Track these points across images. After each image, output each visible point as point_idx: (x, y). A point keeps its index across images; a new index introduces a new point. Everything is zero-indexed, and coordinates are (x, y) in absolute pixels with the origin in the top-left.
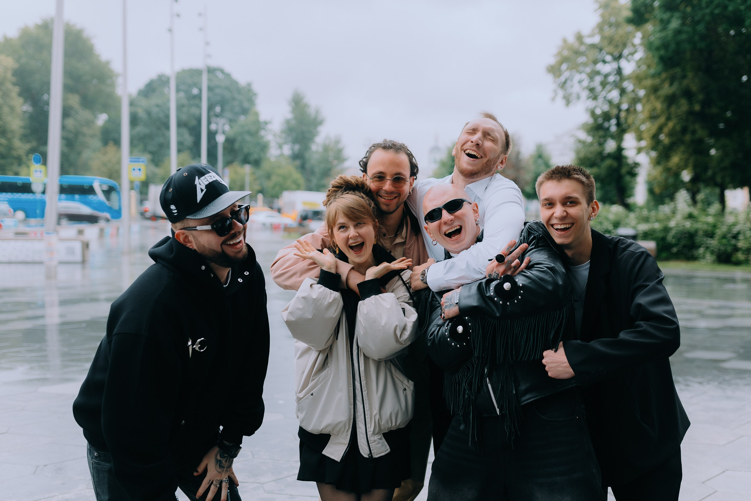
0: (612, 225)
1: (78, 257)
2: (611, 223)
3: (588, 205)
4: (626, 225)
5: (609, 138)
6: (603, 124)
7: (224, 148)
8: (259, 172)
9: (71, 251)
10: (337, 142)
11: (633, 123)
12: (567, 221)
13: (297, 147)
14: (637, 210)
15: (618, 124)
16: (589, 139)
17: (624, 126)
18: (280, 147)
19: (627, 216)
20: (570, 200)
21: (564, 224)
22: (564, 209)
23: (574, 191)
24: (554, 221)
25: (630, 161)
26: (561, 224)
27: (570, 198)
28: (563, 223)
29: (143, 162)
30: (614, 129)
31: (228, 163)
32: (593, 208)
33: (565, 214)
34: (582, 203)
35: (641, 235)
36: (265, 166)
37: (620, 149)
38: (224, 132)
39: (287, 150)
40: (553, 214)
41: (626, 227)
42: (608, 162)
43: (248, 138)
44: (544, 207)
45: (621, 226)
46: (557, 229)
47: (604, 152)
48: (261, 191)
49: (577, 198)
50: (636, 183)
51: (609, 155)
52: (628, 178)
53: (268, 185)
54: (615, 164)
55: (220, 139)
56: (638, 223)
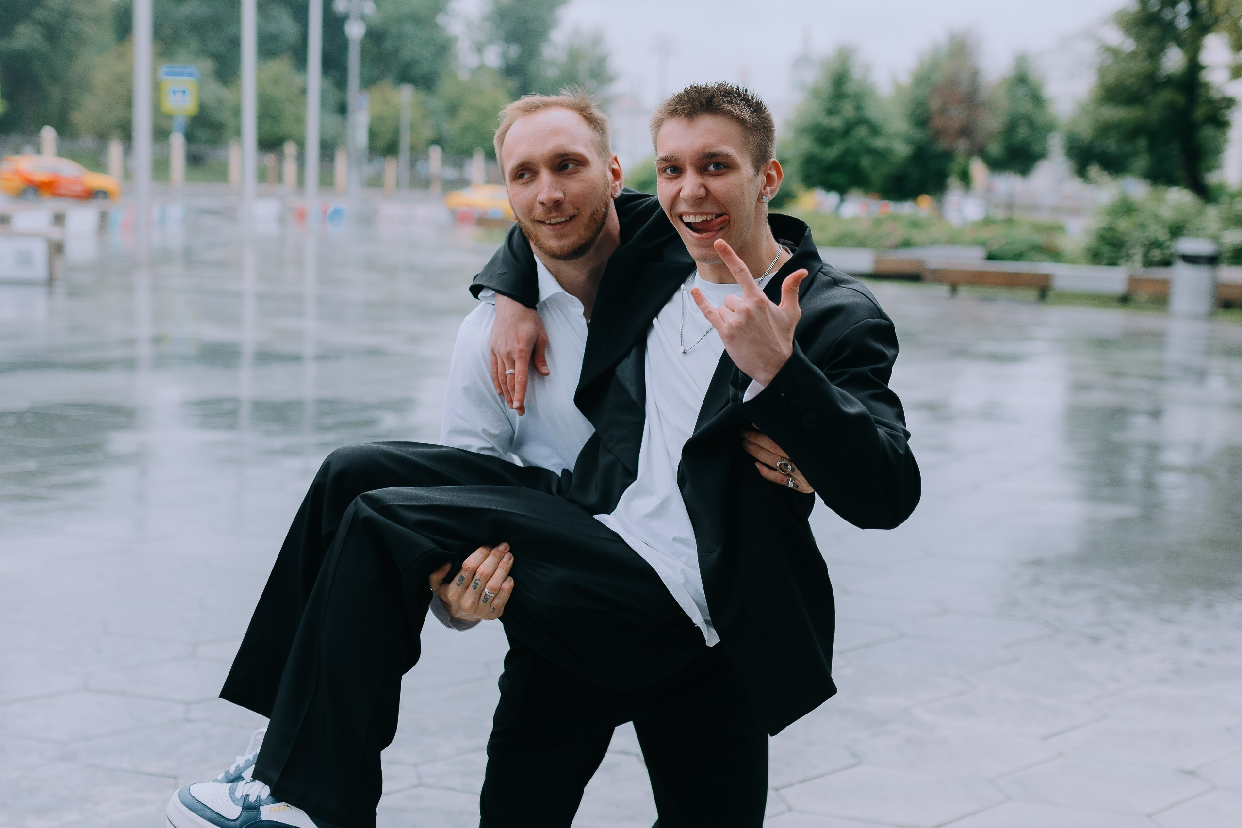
0: (1166, 231)
1: (39, 271)
2: (1164, 227)
3: (757, 168)
4: (1197, 233)
5: (1170, 44)
6: (1160, 13)
7: (363, 52)
8: (436, 103)
9: (25, 259)
10: (597, 41)
11: (1227, 12)
12: (709, 208)
13: (514, 51)
14: (1224, 199)
15: (1193, 15)
16: (1129, 45)
17: (1206, 18)
18: (479, 49)
19: (1200, 213)
20: (716, 160)
21: (701, 214)
22: (700, 180)
23: (723, 140)
24: (682, 208)
25: (1215, 95)
26: (695, 215)
27: (712, 156)
28: (699, 211)
29: (190, 75)
30: (1183, 23)
31: (368, 82)
32: (769, 177)
33: (702, 192)
34: (742, 166)
35: (1228, 255)
36: (446, 87)
37: (1194, 67)
38: (363, 17)
39: (493, 57)
40: (680, 191)
41: (1197, 236)
42: (1165, 96)
43: (409, 29)
44: (661, 175)
45: (1185, 232)
46: (689, 225)
47: (1159, 73)
48: (438, 141)
49: (727, 156)
50: (1226, 141)
51: (1170, 82)
52: (1208, 131)
53: (451, 128)
54: (1180, 99)
55: (355, 31)
56: (1226, 228)
